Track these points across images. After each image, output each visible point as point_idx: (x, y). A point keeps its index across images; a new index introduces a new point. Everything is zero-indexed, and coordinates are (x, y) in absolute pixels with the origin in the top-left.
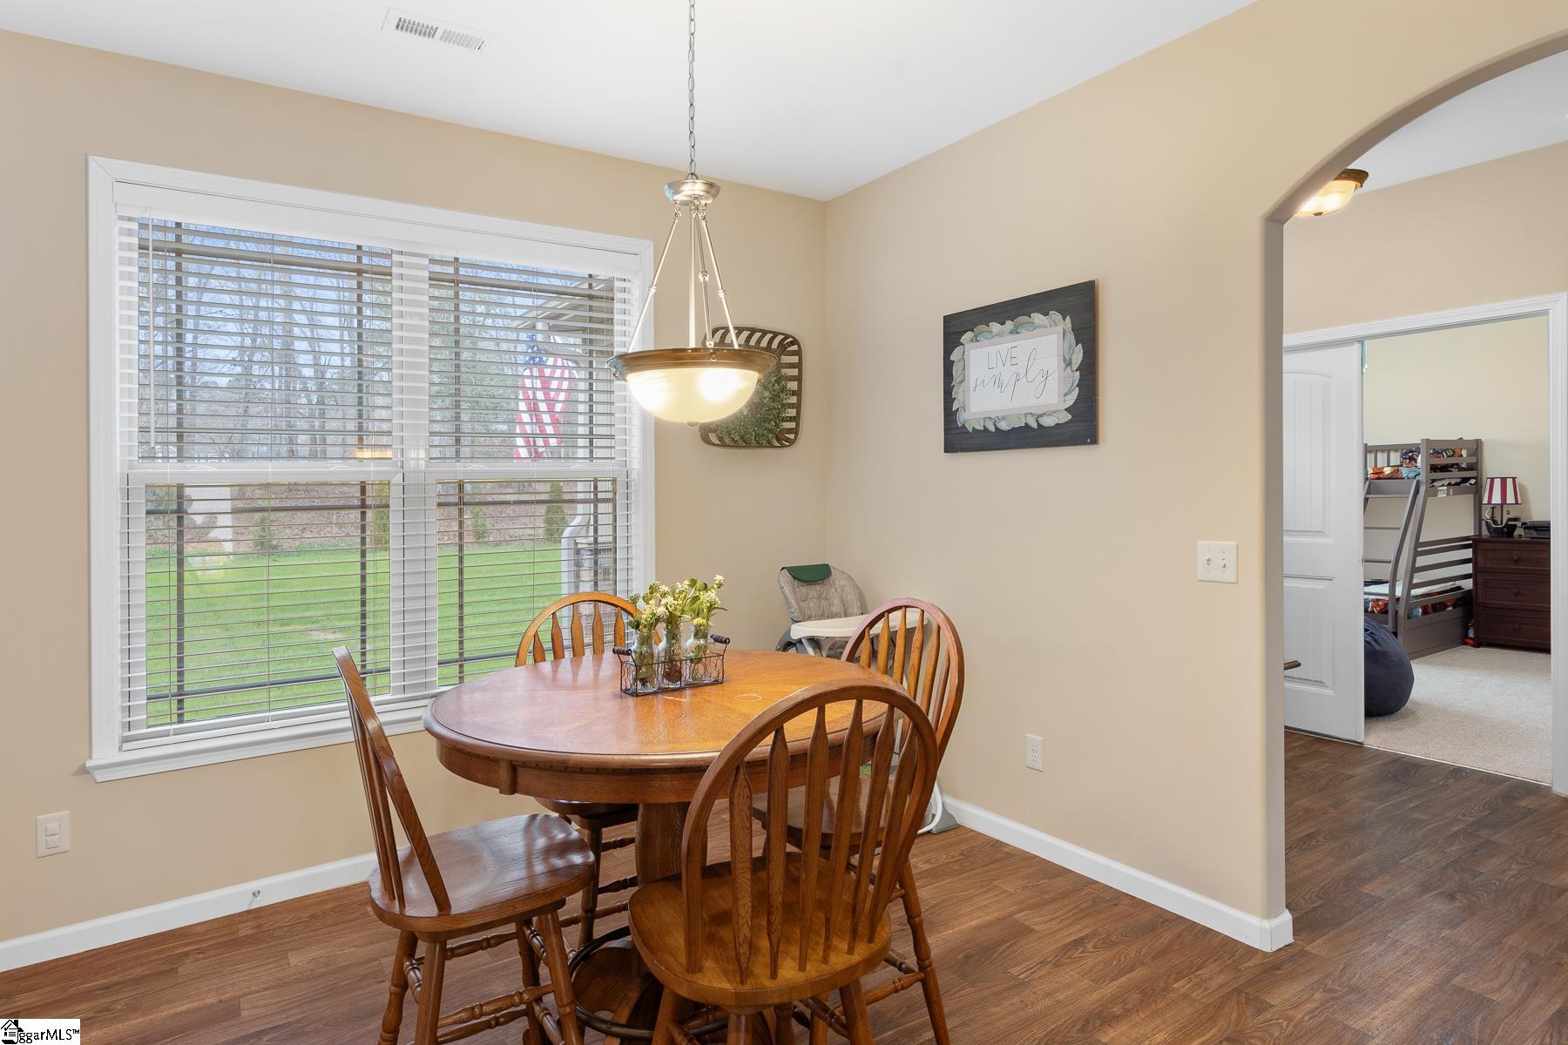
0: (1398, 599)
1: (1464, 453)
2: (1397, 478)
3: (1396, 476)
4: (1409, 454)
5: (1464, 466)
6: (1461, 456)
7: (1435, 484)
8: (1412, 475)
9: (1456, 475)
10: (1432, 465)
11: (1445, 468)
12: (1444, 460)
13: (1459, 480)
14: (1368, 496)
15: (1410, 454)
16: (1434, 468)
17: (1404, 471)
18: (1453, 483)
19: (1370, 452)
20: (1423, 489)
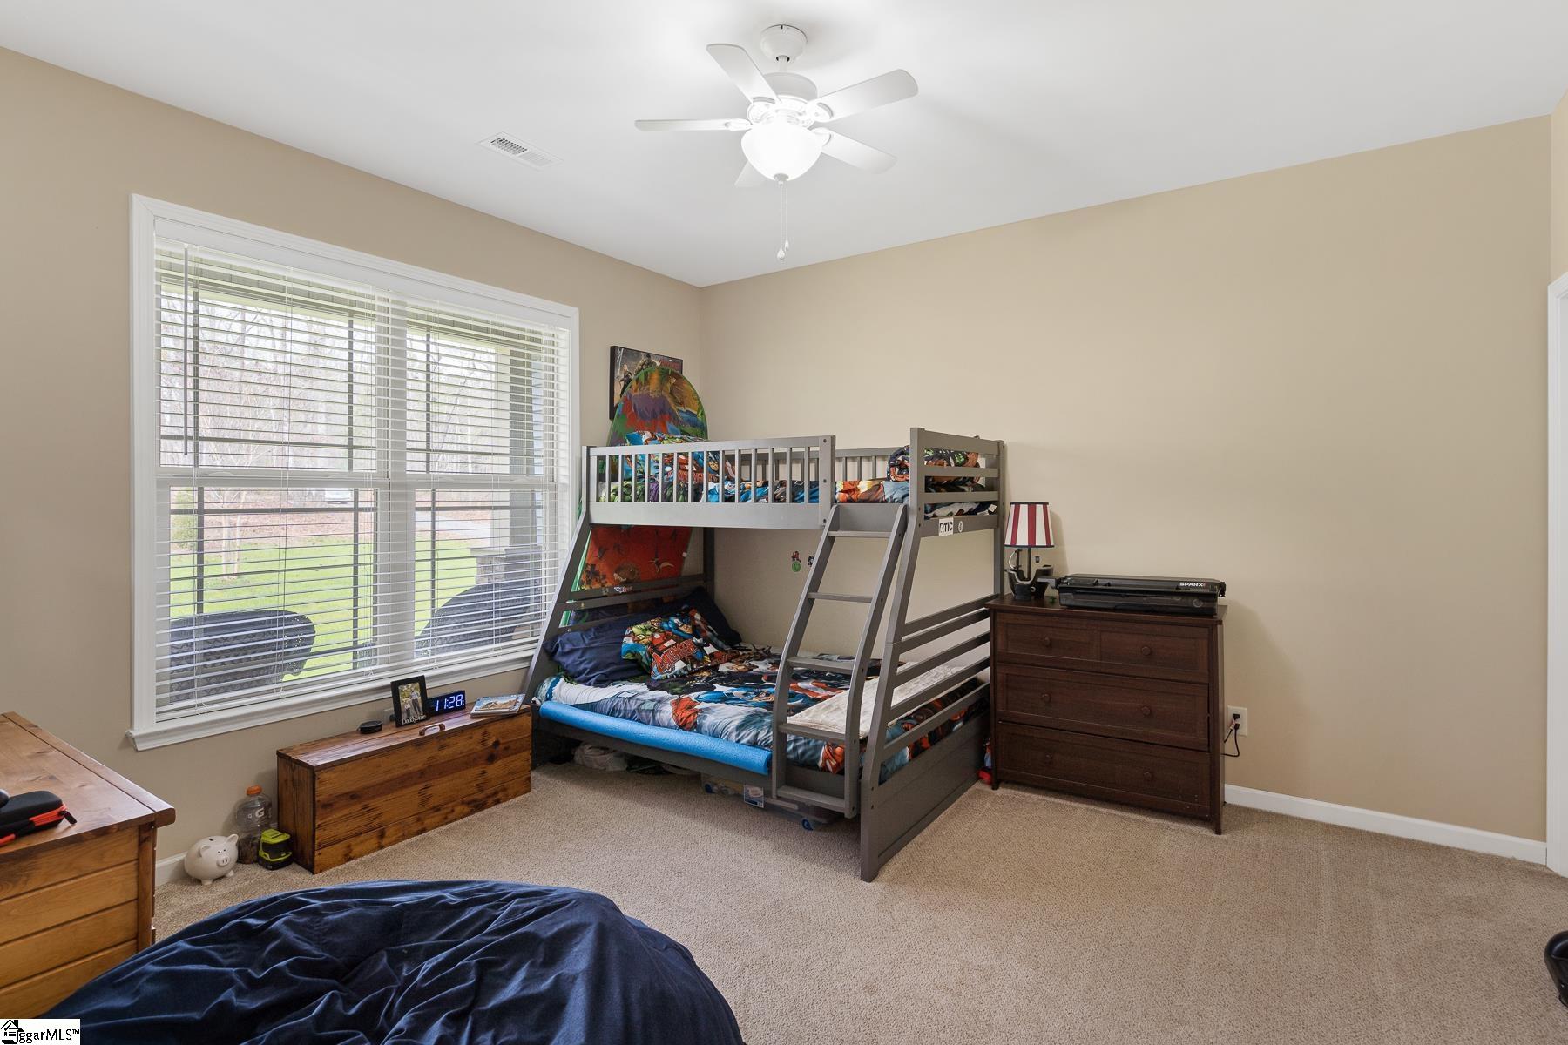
0: (864, 741)
1: (982, 462)
2: (877, 502)
3: (874, 497)
4: (898, 460)
5: (982, 482)
6: (977, 465)
7: (938, 512)
8: (898, 495)
9: (969, 497)
10: (927, 478)
11: (954, 485)
12: (950, 471)
13: (974, 506)
14: (833, 534)
15: (900, 458)
16: (932, 484)
17: (889, 490)
18: (966, 510)
19: (840, 459)
20: (912, 521)
